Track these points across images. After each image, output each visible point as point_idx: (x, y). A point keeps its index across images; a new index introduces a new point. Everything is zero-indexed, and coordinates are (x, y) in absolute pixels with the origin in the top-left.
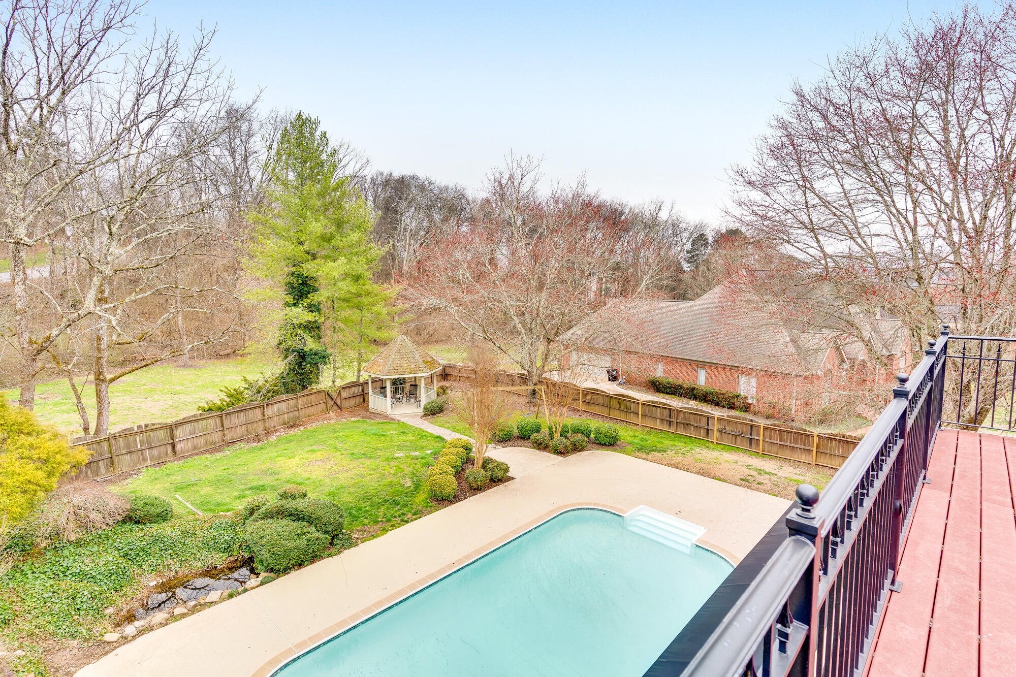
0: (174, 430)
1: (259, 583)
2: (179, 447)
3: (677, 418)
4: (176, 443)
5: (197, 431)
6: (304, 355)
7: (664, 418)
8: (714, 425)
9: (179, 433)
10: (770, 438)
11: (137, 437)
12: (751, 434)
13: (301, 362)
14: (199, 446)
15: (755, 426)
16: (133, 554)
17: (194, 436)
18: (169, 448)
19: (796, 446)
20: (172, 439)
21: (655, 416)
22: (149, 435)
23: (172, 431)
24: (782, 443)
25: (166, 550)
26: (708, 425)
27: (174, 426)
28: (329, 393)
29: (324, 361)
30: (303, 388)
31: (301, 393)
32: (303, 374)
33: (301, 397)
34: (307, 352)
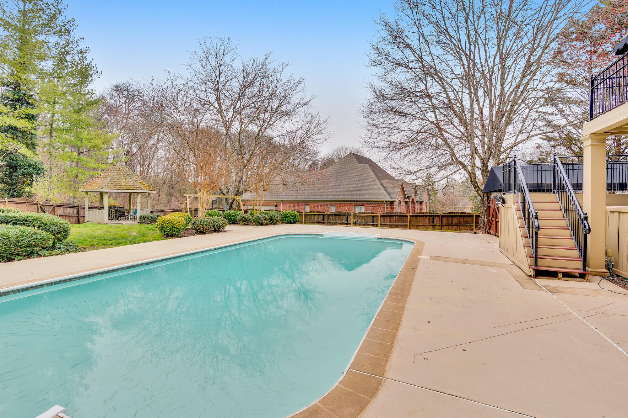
3: (328, 220)
6: (16, 167)
7: (319, 221)
8: (351, 220)
10: (384, 222)
12: (373, 222)
13: (12, 172)
15: (375, 216)
19: (398, 224)
21: (313, 221)
24: (391, 224)
26: (347, 221)
28: (43, 208)
29: (38, 174)
30: (13, 196)
31: (10, 200)
32: (12, 185)
33: (9, 202)
34: (20, 163)
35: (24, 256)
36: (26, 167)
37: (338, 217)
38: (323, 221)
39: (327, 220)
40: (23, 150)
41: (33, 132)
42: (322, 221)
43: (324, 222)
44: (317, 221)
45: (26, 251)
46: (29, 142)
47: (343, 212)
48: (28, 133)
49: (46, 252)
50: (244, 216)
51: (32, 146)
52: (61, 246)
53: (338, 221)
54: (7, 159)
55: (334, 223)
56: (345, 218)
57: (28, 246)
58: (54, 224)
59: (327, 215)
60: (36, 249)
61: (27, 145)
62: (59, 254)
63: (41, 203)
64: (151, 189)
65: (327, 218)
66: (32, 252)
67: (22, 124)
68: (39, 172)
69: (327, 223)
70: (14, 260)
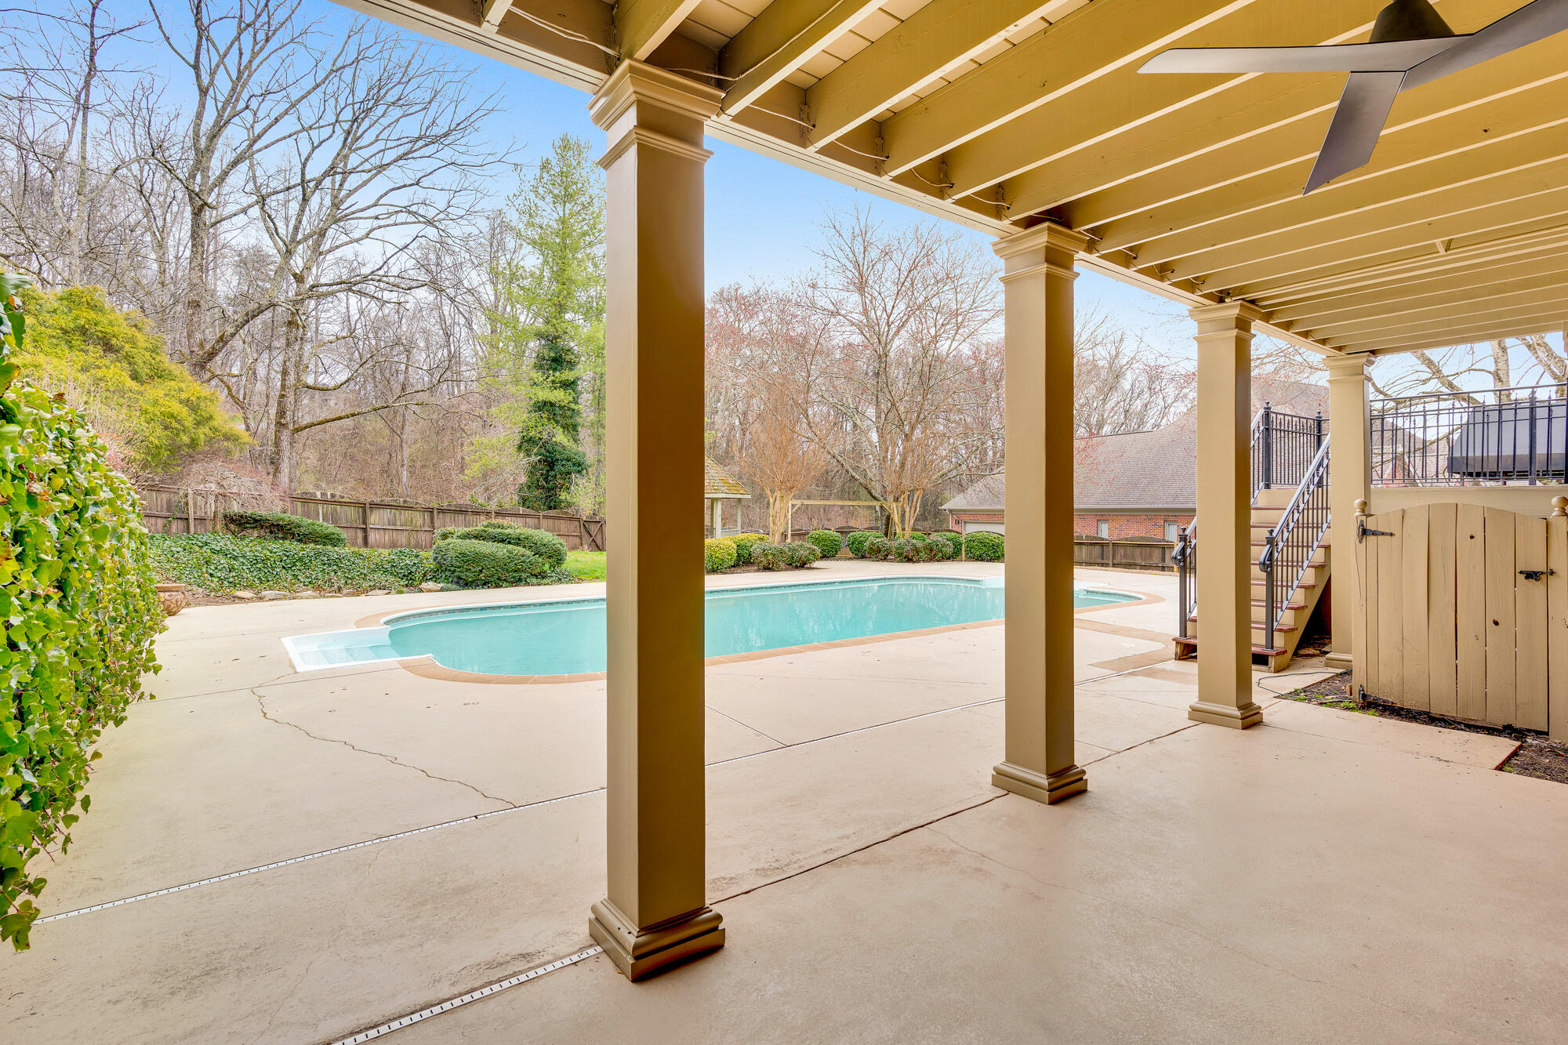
0: (368, 510)
1: (439, 589)
2: (373, 537)
4: (369, 530)
5: (398, 523)
6: (553, 462)
9: (375, 518)
11: (320, 507)
13: (548, 471)
14: (399, 543)
16: (288, 561)
17: (393, 527)
18: (360, 534)
20: (365, 522)
22: (336, 510)
23: (364, 512)
25: (330, 565)
27: (368, 506)
28: (587, 526)
29: (579, 472)
30: (550, 508)
31: (545, 513)
32: (549, 490)
33: (545, 517)
34: (558, 456)
35: (512, 582)
36: (564, 462)
37: (1138, 550)
38: (1103, 559)
39: (1111, 557)
40: (561, 437)
41: (573, 406)
42: (1100, 561)
43: (1103, 562)
44: (1088, 560)
45: (514, 577)
46: (569, 421)
47: (1152, 539)
48: (566, 408)
49: (534, 580)
50: (875, 542)
51: (571, 428)
52: (553, 574)
53: (1139, 561)
54: (543, 450)
55: (1129, 565)
56: (1157, 553)
57: (516, 571)
58: (545, 545)
59: (1111, 545)
60: (524, 575)
61: (565, 427)
62: (548, 584)
63: (584, 519)
64: (742, 492)
65: (1111, 553)
66: (520, 579)
67: (559, 396)
68: (580, 468)
69: (1111, 565)
70: (501, 586)
